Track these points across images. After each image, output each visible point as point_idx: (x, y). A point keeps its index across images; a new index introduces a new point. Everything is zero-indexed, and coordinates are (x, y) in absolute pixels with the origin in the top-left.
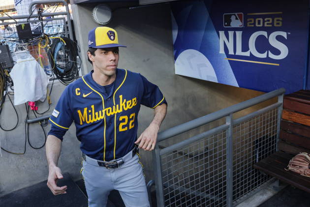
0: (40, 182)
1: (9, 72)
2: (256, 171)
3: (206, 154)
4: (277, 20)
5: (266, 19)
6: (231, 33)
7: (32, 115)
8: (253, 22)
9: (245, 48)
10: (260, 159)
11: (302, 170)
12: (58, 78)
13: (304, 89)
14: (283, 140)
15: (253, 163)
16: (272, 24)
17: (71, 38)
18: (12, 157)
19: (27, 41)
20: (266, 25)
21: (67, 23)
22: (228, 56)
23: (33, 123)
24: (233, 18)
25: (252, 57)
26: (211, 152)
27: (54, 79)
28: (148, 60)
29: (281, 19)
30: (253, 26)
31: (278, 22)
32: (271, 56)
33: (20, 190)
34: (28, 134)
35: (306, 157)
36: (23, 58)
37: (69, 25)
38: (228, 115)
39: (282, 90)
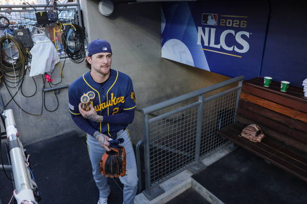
0: (52, 137)
1: (29, 51)
2: (218, 136)
3: (183, 119)
4: (243, 23)
5: (235, 21)
6: (207, 29)
7: (47, 85)
8: (224, 22)
9: (217, 42)
10: (221, 127)
11: (251, 137)
12: (69, 57)
13: (258, 77)
14: (239, 114)
15: (216, 130)
16: (239, 25)
17: (81, 25)
18: (31, 117)
19: (44, 26)
20: (234, 26)
21: (77, 13)
22: (204, 47)
23: (48, 91)
24: (210, 17)
25: (222, 49)
26: (186, 118)
27: (66, 57)
28: (141, 45)
29: (246, 22)
30: (224, 25)
31: (243, 24)
32: (236, 50)
33: (37, 142)
34: (44, 100)
35: (254, 128)
36: (41, 39)
37: (79, 14)
38: (201, 95)
39: (242, 77)
